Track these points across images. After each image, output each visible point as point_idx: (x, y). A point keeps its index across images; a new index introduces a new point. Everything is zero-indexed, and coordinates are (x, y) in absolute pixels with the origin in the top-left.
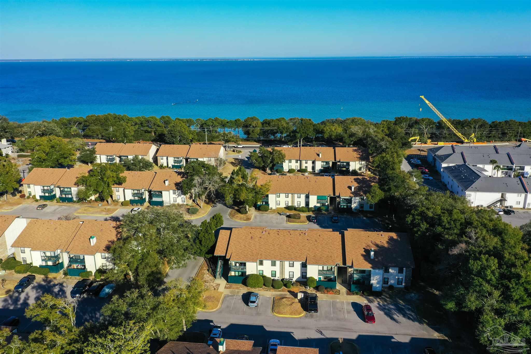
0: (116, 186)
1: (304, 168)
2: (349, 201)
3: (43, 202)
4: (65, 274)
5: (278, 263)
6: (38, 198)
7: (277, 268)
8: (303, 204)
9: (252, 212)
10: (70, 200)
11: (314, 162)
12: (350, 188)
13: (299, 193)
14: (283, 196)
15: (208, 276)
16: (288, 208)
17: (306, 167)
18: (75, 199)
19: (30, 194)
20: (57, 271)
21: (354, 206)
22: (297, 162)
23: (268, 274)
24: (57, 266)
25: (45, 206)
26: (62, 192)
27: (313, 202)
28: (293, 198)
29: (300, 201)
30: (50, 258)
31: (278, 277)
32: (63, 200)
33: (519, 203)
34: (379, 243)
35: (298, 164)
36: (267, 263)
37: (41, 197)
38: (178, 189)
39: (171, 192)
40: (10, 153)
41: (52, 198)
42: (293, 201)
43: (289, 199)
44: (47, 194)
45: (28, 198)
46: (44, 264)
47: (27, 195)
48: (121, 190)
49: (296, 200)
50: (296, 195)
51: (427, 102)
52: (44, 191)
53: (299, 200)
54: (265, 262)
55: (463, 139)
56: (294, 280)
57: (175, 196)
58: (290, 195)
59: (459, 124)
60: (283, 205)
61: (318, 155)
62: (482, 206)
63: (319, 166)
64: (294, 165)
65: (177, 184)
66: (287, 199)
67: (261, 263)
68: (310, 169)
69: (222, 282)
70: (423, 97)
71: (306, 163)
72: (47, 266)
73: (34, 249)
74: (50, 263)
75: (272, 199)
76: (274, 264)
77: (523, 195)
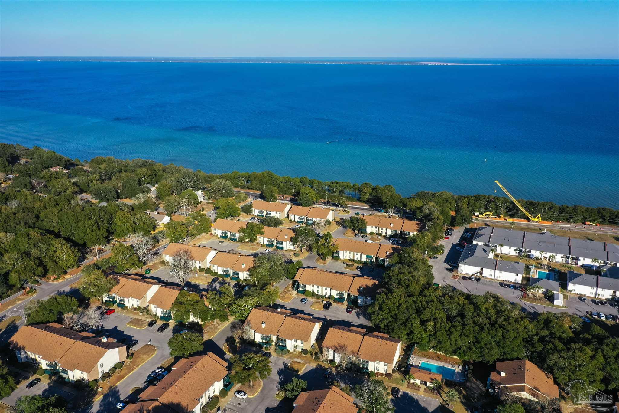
0: (259, 235)
1: (380, 232)
2: (383, 261)
3: (221, 240)
4: (231, 279)
5: (320, 287)
6: (219, 237)
7: (320, 290)
8: (359, 259)
9: (329, 260)
10: (235, 240)
11: (386, 230)
12: (386, 252)
13: (357, 252)
14: (348, 252)
15: (290, 289)
16: (350, 260)
17: (382, 232)
18: (238, 240)
19: (215, 234)
20: (227, 277)
21: (386, 264)
22: (376, 228)
23: (316, 292)
24: (228, 275)
25: (222, 242)
26: (231, 235)
27: (364, 259)
28: (354, 254)
29: (357, 257)
30: (225, 271)
31: (320, 294)
32: (232, 239)
33: (491, 275)
35: (377, 229)
36: (316, 287)
37: (221, 236)
38: (291, 241)
39: (288, 242)
40: (202, 200)
41: (226, 237)
43: (352, 255)
44: (224, 235)
45: (214, 235)
46: (222, 273)
47: (214, 234)
48: (262, 237)
49: (355, 256)
50: (355, 253)
51: (500, 186)
52: (222, 233)
53: (357, 256)
55: (531, 218)
56: (327, 296)
57: (290, 245)
58: (352, 253)
60: (348, 258)
61: (391, 224)
62: (468, 274)
63: (389, 232)
64: (374, 230)
65: (291, 238)
66: (350, 255)
67: (313, 286)
68: (384, 234)
69: (295, 292)
70: (497, 182)
71: (382, 229)
72: (223, 274)
73: (218, 266)
74: (225, 273)
75: (341, 253)
76: (318, 287)
77: (494, 271)
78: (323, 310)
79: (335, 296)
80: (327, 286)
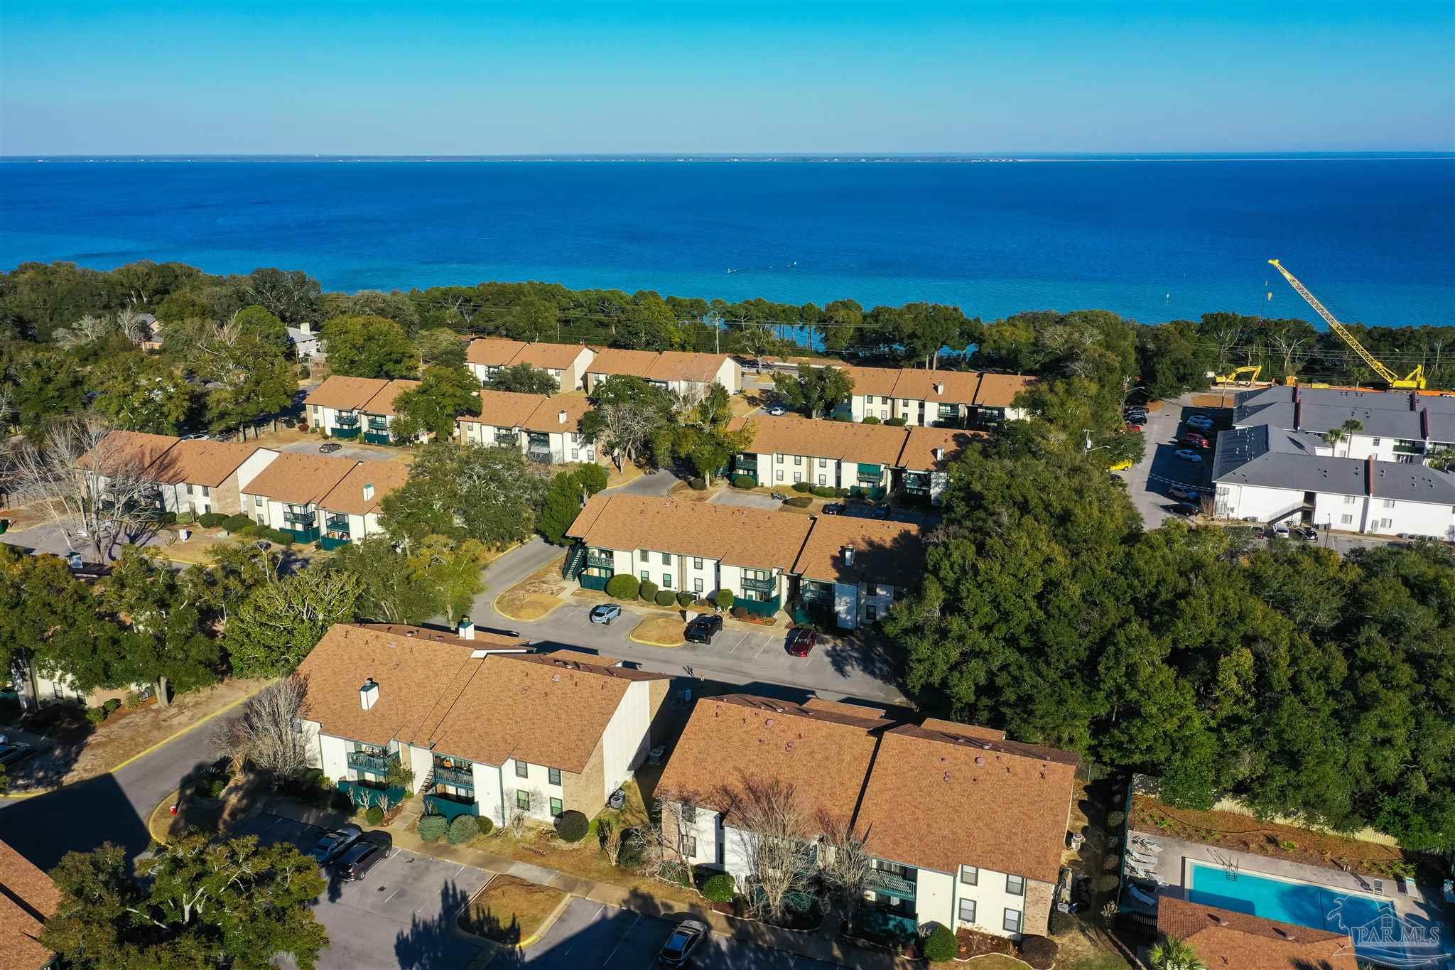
0: (467, 417)
1: (900, 416)
2: (925, 480)
3: (335, 440)
4: (318, 547)
5: (674, 558)
6: (329, 432)
7: (673, 570)
8: (831, 483)
9: (719, 490)
10: (383, 441)
11: (922, 406)
12: (934, 452)
13: (824, 458)
14: (789, 460)
15: (555, 575)
16: (799, 487)
17: (905, 415)
18: (391, 440)
19: (317, 425)
20: (307, 541)
21: (935, 491)
22: (884, 402)
23: (656, 579)
24: (310, 533)
25: (334, 447)
26: (372, 422)
27: (850, 478)
28: (810, 466)
29: (824, 474)
30: (296, 518)
31: (675, 587)
32: (370, 438)
33: (1347, 518)
34: (876, 539)
35: (888, 407)
36: (655, 558)
37: (333, 430)
38: (580, 431)
39: (568, 436)
40: (313, 352)
41: (353, 434)
42: (810, 474)
43: (803, 469)
44: (346, 427)
45: (314, 431)
46: (288, 526)
47: (311, 424)
48: (476, 426)
49: (818, 470)
50: (816, 461)
51: (1288, 276)
52: (339, 419)
53: (823, 471)
54: (651, 554)
55: (1390, 380)
56: (704, 595)
57: (575, 445)
58: (804, 460)
59: (1380, 340)
60: (789, 481)
61: (936, 388)
62: (1254, 520)
63: (933, 413)
64: (879, 409)
65: (580, 421)
66: (798, 468)
67: (645, 557)
68: (913, 421)
69: (573, 585)
70: (1276, 263)
71: (906, 405)
72: (293, 532)
73: (272, 498)
74: (299, 527)
75: (765, 465)
76: (667, 561)
77: (1360, 500)
78: (683, 648)
79: (738, 592)
80: (700, 555)
